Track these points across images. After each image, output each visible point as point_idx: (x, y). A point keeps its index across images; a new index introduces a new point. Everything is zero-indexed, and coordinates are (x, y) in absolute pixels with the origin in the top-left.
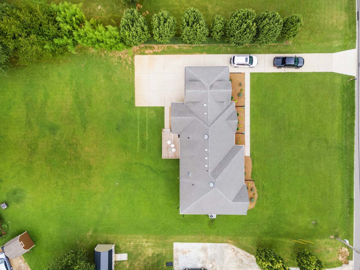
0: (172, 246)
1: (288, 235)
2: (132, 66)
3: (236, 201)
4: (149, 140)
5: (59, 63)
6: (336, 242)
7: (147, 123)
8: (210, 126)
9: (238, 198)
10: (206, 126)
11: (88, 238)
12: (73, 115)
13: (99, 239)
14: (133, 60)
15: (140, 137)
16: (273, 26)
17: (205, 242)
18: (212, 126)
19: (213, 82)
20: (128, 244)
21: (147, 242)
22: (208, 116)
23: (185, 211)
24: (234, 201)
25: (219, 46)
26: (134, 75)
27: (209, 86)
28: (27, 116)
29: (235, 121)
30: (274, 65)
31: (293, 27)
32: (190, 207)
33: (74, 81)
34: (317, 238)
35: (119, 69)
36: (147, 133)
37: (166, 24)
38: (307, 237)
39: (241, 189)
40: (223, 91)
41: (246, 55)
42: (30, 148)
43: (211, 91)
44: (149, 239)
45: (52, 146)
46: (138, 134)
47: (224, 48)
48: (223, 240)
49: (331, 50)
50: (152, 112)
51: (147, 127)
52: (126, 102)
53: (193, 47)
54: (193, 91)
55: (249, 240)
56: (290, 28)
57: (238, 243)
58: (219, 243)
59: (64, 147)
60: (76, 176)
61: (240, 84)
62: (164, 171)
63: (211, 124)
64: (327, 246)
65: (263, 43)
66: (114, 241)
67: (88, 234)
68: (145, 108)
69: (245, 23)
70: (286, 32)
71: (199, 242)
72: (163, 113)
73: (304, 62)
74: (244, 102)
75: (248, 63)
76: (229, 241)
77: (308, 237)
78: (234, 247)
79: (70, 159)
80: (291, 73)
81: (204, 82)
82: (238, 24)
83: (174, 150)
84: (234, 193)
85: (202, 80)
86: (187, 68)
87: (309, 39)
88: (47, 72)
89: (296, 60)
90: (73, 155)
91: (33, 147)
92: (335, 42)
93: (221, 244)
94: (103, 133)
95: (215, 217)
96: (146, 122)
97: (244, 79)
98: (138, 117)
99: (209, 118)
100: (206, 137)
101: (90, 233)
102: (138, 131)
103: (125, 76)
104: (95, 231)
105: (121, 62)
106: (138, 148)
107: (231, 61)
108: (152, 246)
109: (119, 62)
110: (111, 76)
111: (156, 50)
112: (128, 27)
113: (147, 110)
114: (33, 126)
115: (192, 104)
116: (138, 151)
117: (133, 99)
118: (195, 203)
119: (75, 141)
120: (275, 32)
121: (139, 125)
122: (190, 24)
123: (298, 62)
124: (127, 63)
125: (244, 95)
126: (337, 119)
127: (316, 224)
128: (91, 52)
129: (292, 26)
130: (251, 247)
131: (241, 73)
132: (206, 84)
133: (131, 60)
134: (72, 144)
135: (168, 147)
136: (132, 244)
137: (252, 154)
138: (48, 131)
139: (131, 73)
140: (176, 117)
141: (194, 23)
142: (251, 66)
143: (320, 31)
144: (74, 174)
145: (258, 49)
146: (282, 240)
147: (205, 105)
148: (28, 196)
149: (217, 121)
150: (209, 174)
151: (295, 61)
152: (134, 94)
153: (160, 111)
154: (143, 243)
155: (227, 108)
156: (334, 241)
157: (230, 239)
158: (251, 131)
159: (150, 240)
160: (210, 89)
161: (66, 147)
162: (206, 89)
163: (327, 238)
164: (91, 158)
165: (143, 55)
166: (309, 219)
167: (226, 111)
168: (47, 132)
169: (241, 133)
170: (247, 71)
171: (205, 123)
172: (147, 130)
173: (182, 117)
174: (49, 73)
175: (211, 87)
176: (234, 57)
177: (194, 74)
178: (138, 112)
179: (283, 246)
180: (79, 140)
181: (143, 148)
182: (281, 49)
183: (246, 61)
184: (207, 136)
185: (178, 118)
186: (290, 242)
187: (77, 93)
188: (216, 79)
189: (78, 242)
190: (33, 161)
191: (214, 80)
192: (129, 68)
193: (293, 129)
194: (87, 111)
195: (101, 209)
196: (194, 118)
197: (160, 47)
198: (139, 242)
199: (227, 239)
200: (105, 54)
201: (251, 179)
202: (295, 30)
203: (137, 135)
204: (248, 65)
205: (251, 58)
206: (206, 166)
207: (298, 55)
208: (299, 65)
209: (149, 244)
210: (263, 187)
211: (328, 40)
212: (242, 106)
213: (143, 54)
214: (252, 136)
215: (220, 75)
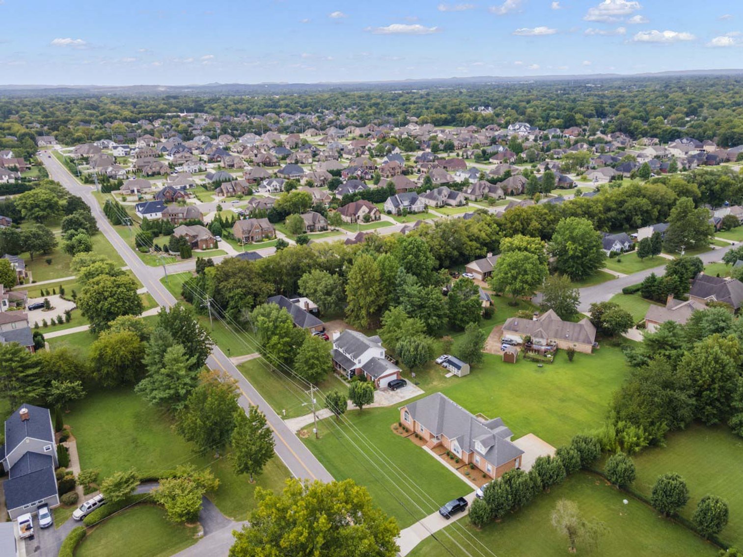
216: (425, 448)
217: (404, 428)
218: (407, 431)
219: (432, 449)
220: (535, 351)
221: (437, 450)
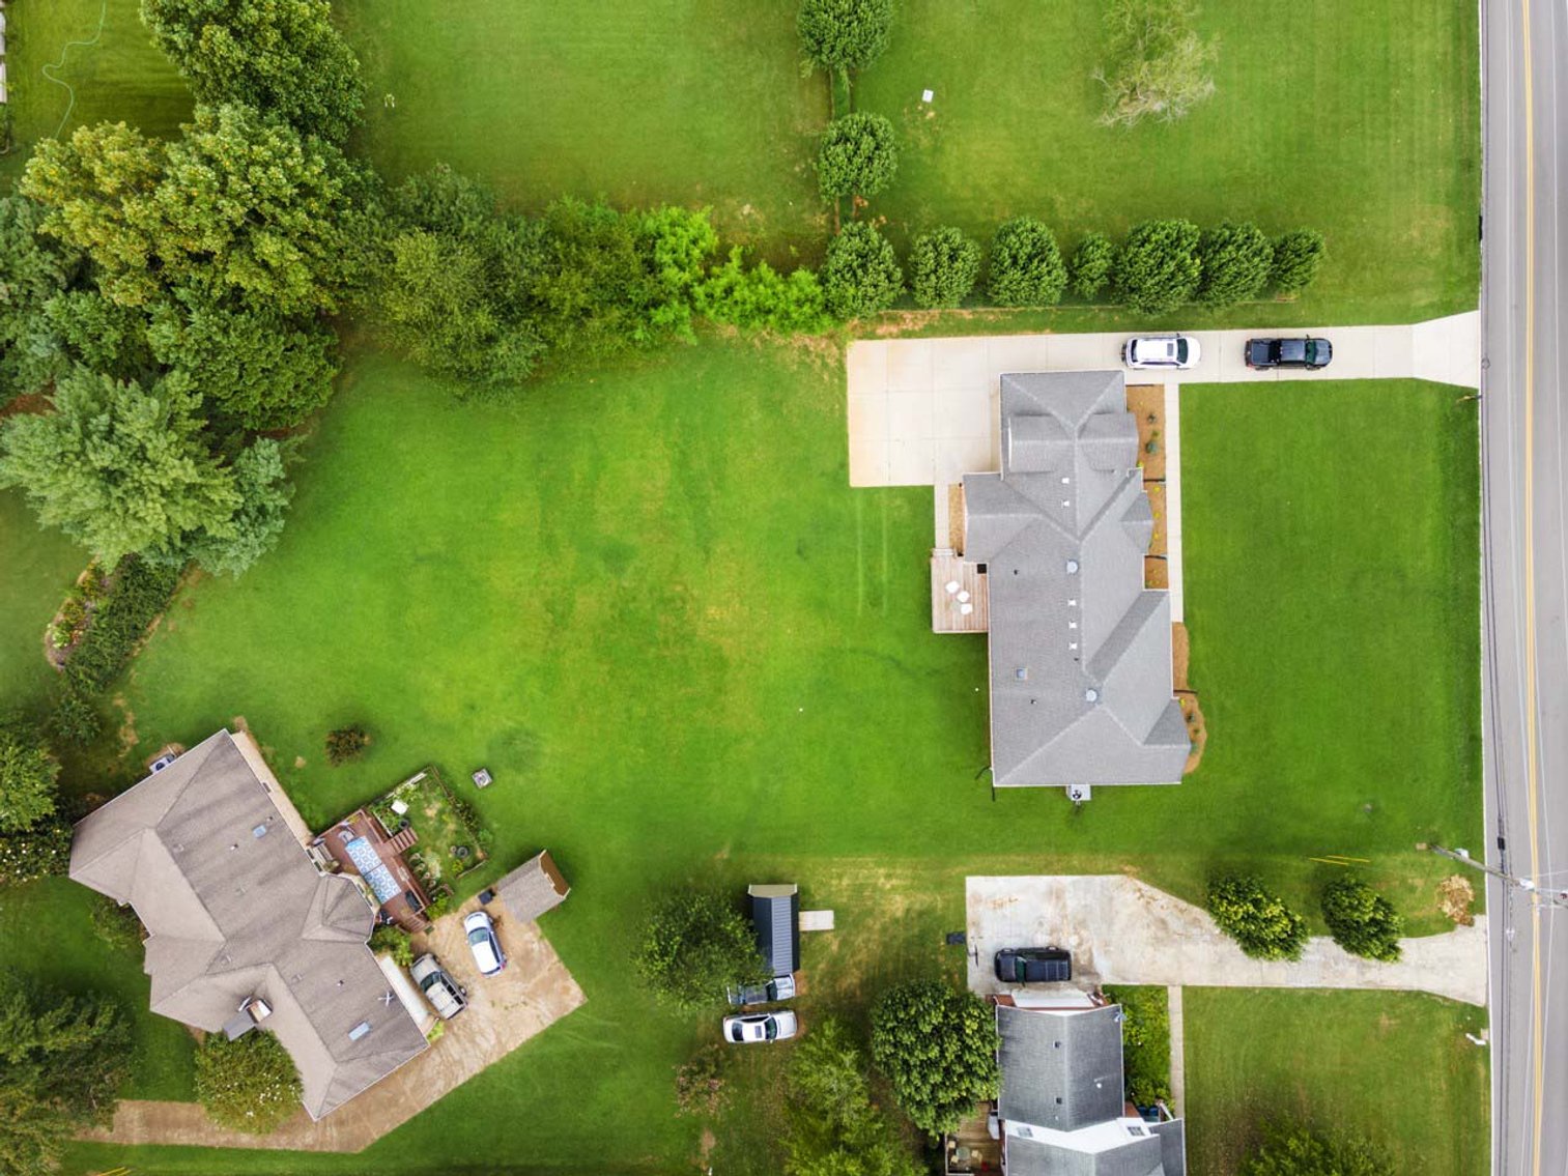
0: (962, 886)
1: (1296, 846)
2: (841, 371)
3: (1154, 743)
4: (890, 582)
5: (633, 369)
6: (1434, 862)
7: (885, 533)
8: (1081, 539)
9: (1158, 734)
10: (1070, 537)
11: (720, 867)
12: (674, 517)
13: (752, 871)
14: (843, 355)
15: (865, 576)
16: (1246, 265)
17: (1056, 873)
18: (1088, 538)
19: (1086, 417)
20: (834, 882)
21: (888, 876)
22: (1075, 509)
23: (1008, 776)
24: (1148, 742)
25: (1087, 311)
26: (845, 396)
27: (1076, 428)
28: (545, 521)
29: (1145, 523)
30: (1248, 362)
31: (1301, 263)
32: (1024, 762)
33: (677, 420)
34: (1379, 850)
35: (805, 381)
36: (885, 563)
37: (958, 265)
38: (1349, 848)
39: (1166, 711)
40: (1115, 441)
41: (1167, 334)
42: (552, 613)
43: (1083, 441)
44: (894, 868)
45: (613, 606)
46: (860, 565)
47: (1102, 315)
48: (1109, 866)
49: (1408, 315)
50: (898, 502)
51: (885, 546)
52: (823, 474)
53: (1015, 316)
54: (1031, 442)
55: (1183, 864)
56: (1293, 267)
57: (1154, 874)
58: (1098, 873)
59: (649, 606)
60: (683, 691)
61: (1151, 417)
62: (936, 672)
63: (1085, 533)
64: (1406, 873)
65: (1218, 305)
66: (794, 875)
67: (718, 856)
68: (877, 490)
69: (1173, 258)
70: (1280, 276)
71: (1040, 872)
72: (931, 503)
73: (1331, 352)
74: (1164, 469)
75: (1174, 358)
76: (1127, 869)
77: (1351, 849)
78: (1140, 884)
79: (666, 642)
80: (1296, 382)
81: (1062, 419)
82: (1152, 262)
83: (967, 609)
84: (1147, 722)
85: (1054, 413)
86: (1005, 378)
87: (1344, 286)
88: (600, 395)
89: (1310, 347)
90: (675, 629)
91: (559, 608)
92: (1417, 293)
93: (1104, 878)
94: (760, 565)
95: (1086, 796)
96: (880, 531)
97: (1163, 401)
98: (859, 517)
99: (1078, 517)
100: (1072, 567)
101: (725, 854)
102: (860, 558)
103: (820, 401)
104: (739, 847)
105: (808, 360)
106: (859, 607)
107: (1124, 354)
108: (906, 888)
109: (802, 363)
110: (781, 402)
111: (909, 326)
112: (852, 273)
113: (883, 495)
114: (561, 549)
115: (1025, 478)
116: (859, 614)
117: (844, 465)
118: (1040, 750)
119: (679, 588)
120: (1253, 279)
121: (860, 539)
122: (1021, 262)
123: (1316, 353)
124: (825, 365)
125: (1163, 448)
126: (1430, 510)
127: (1375, 811)
128: (725, 336)
129: (1298, 260)
130: (1190, 883)
131: (1152, 385)
132: (1069, 422)
133: (838, 356)
134: (672, 600)
135: (951, 601)
136: (845, 882)
137: (1188, 616)
138: (602, 563)
139: (837, 393)
140: (983, 517)
141: (1030, 258)
142: (1182, 366)
143: (1374, 264)
144: (675, 685)
145: (1199, 315)
146: (1279, 860)
147: (1066, 481)
148: (547, 750)
149: (1099, 523)
150: (1084, 669)
151: (1307, 351)
152: (845, 452)
153: (921, 499)
154: (879, 878)
155: (1121, 488)
156: (1426, 860)
157: (1128, 863)
158: (1184, 549)
159: (899, 871)
160: (1080, 437)
161: (653, 608)
162: (1068, 438)
163: (1406, 850)
164: (724, 639)
165: (871, 339)
166: (1354, 799)
167: (1121, 495)
168: (599, 566)
169: (1158, 557)
170: (1170, 381)
171: (1066, 529)
172: (885, 554)
173: (1000, 516)
174: (604, 399)
175: (1083, 430)
176: (1134, 343)
177: (1030, 395)
178: (859, 504)
179: (1281, 876)
180: (689, 587)
181: (874, 605)
182: (1266, 316)
183: (1170, 352)
184: (1075, 565)
185: (989, 516)
186: (1302, 865)
187: (682, 452)
188: (1093, 408)
189: (690, 880)
190: (561, 649)
191: (1089, 412)
192: (831, 377)
193: (1305, 542)
194: (713, 502)
195: (755, 783)
196: (1035, 516)
197: (919, 316)
198: (867, 878)
199: (1122, 861)
200: (763, 341)
201: (1187, 689)
202: (1306, 271)
203: (855, 569)
204: (1174, 363)
205: (1183, 344)
206: (1074, 646)
207: (1314, 333)
208: (1319, 360)
209: (894, 882)
210: (1222, 708)
211: (1399, 288)
212: (1157, 480)
213: (872, 336)
214: (1188, 565)
215: (1102, 397)
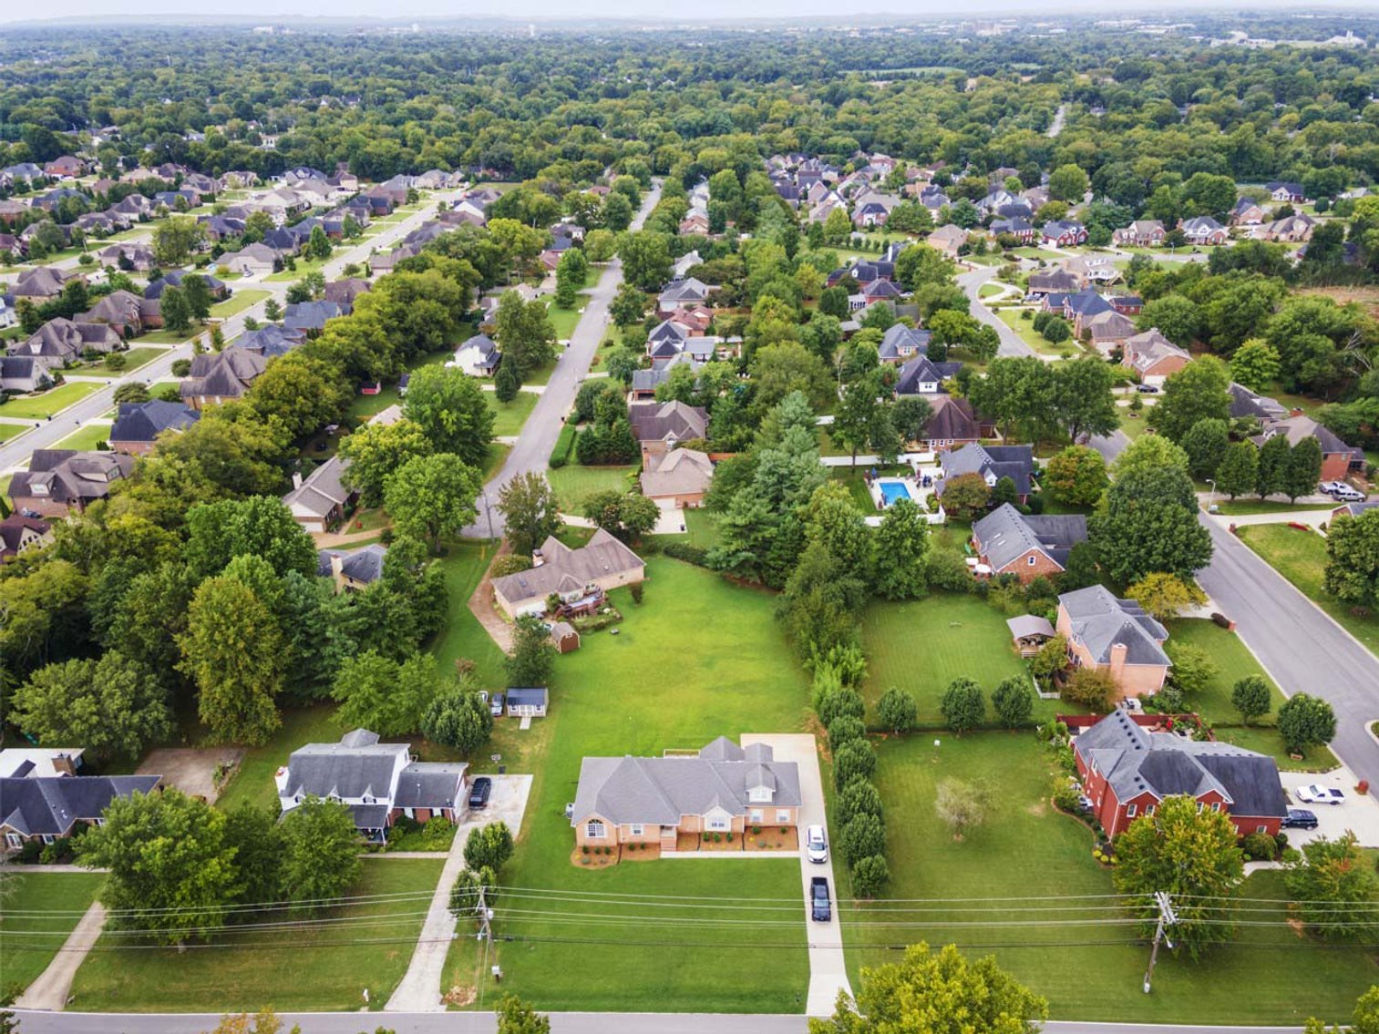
0: (529, 773)
2: (801, 731)
30: (814, 878)
52: (747, 723)
61: (779, 845)
108: (533, 753)
117: (753, 731)
124: (803, 726)
125: (762, 850)
154: (541, 744)
216: (664, 855)
217: (598, 852)
218: (608, 851)
219: (678, 848)
220: (582, 612)
221: (683, 845)
